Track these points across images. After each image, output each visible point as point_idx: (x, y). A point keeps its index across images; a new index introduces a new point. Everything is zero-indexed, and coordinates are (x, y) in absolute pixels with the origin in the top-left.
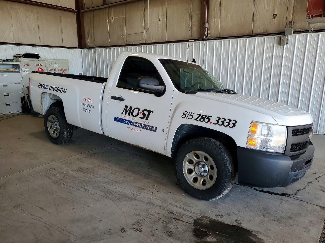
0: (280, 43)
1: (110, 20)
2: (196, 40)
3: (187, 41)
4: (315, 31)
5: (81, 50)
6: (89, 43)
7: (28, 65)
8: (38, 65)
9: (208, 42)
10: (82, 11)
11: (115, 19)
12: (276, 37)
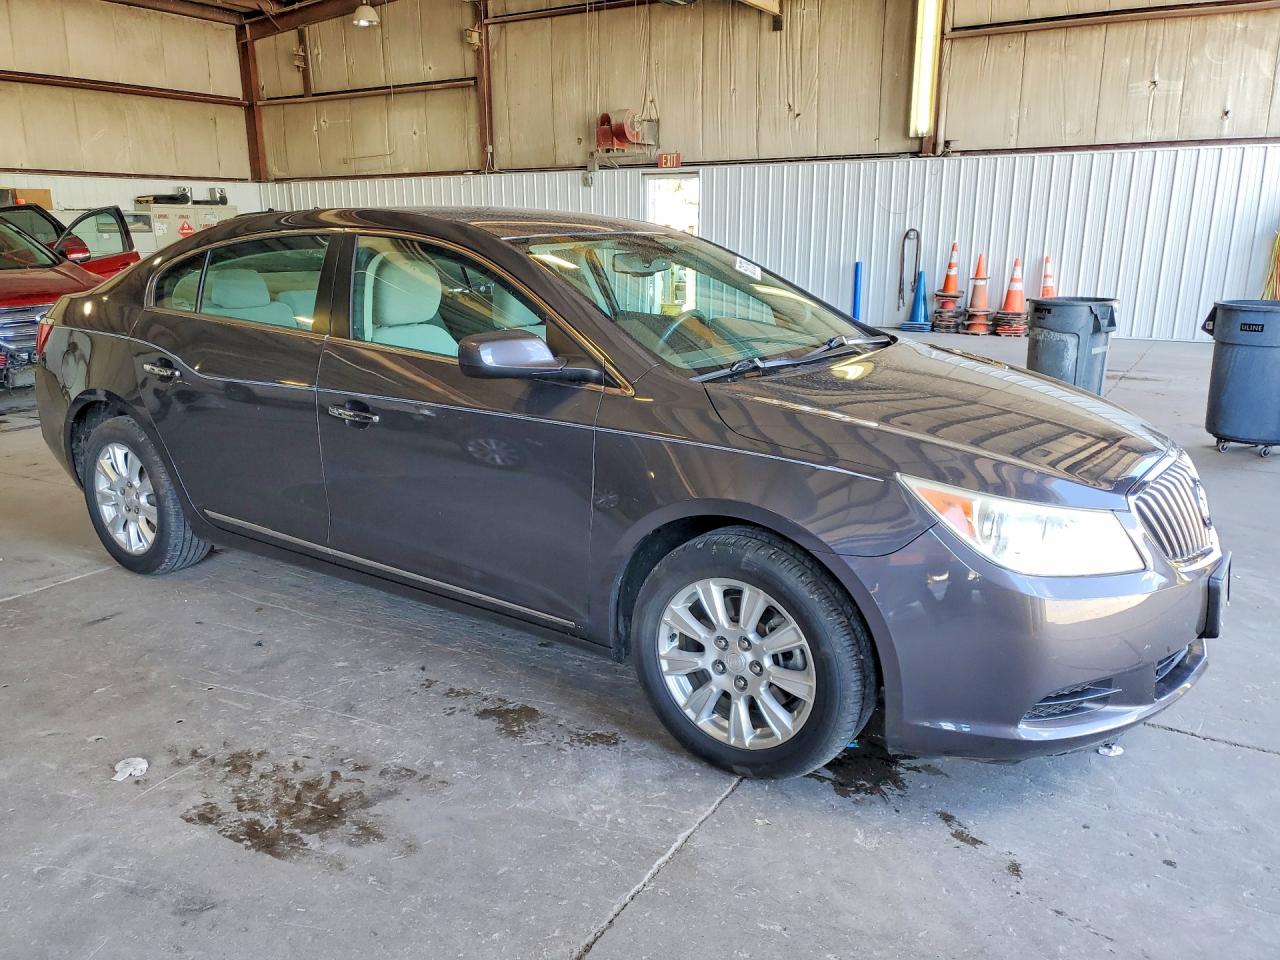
0: (587, 183)
1: (319, 124)
2: (476, 172)
3: (462, 173)
4: (622, 166)
5: (257, 184)
6: (274, 170)
7: (165, 216)
8: (182, 217)
9: (492, 176)
10: (259, 103)
11: (330, 124)
12: (580, 172)
